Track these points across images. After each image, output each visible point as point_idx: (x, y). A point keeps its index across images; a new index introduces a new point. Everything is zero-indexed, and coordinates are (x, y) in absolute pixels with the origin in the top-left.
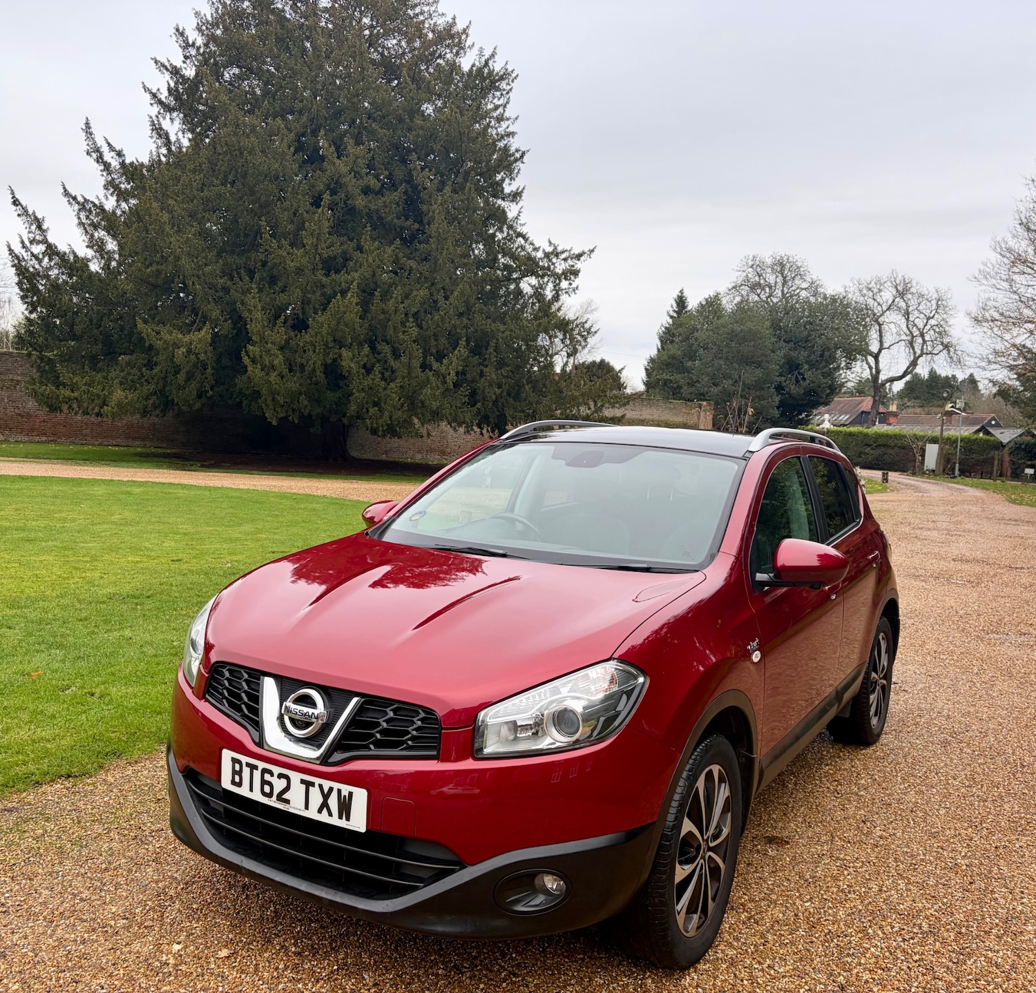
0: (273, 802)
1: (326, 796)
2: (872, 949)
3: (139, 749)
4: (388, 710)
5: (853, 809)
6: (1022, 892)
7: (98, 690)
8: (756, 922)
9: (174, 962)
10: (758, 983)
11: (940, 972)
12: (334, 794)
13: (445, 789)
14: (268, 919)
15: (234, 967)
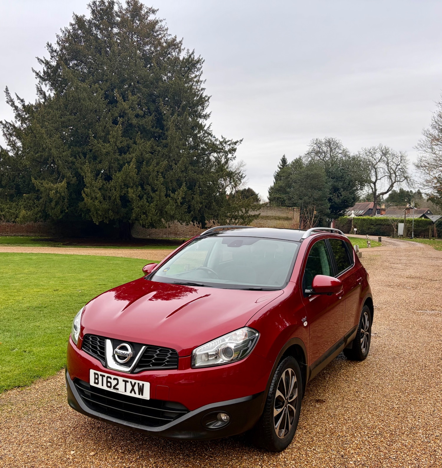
0: (111, 390)
1: (133, 386)
2: (356, 441)
3: (48, 374)
4: (157, 350)
5: (353, 387)
6: (419, 418)
7: (28, 350)
8: (310, 433)
9: (72, 458)
10: (309, 456)
11: (382, 449)
12: (137, 385)
13: (181, 382)
14: (109, 440)
15: (97, 459)
